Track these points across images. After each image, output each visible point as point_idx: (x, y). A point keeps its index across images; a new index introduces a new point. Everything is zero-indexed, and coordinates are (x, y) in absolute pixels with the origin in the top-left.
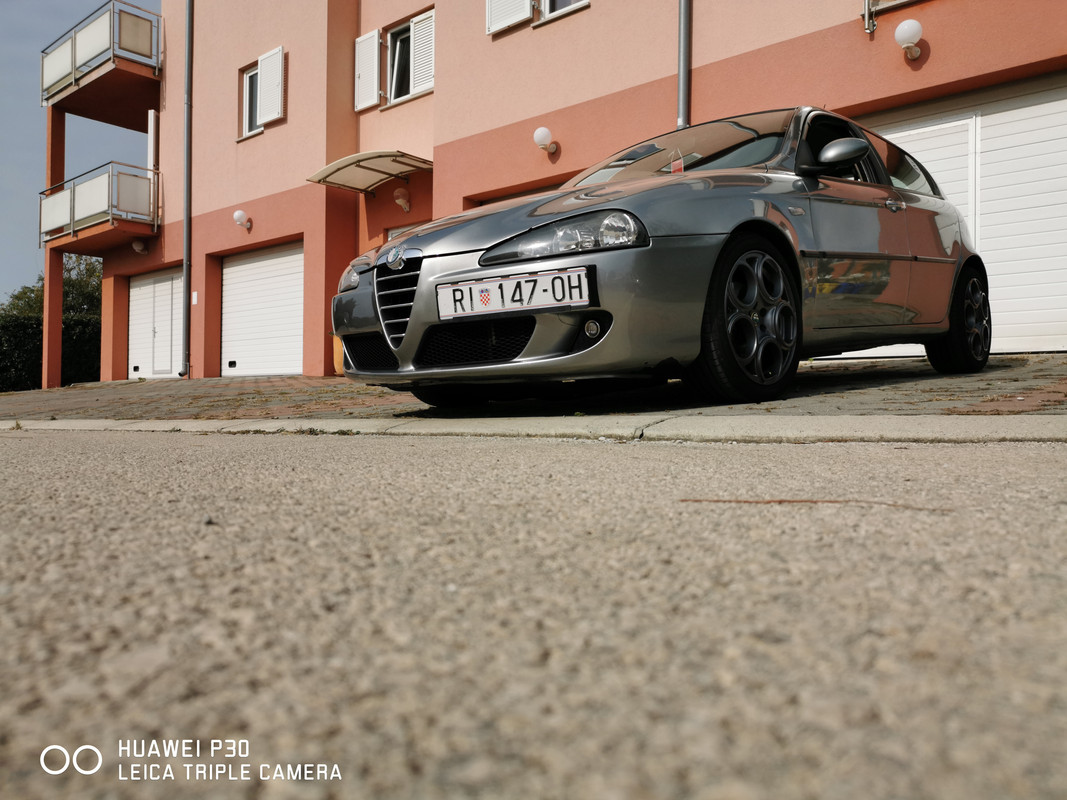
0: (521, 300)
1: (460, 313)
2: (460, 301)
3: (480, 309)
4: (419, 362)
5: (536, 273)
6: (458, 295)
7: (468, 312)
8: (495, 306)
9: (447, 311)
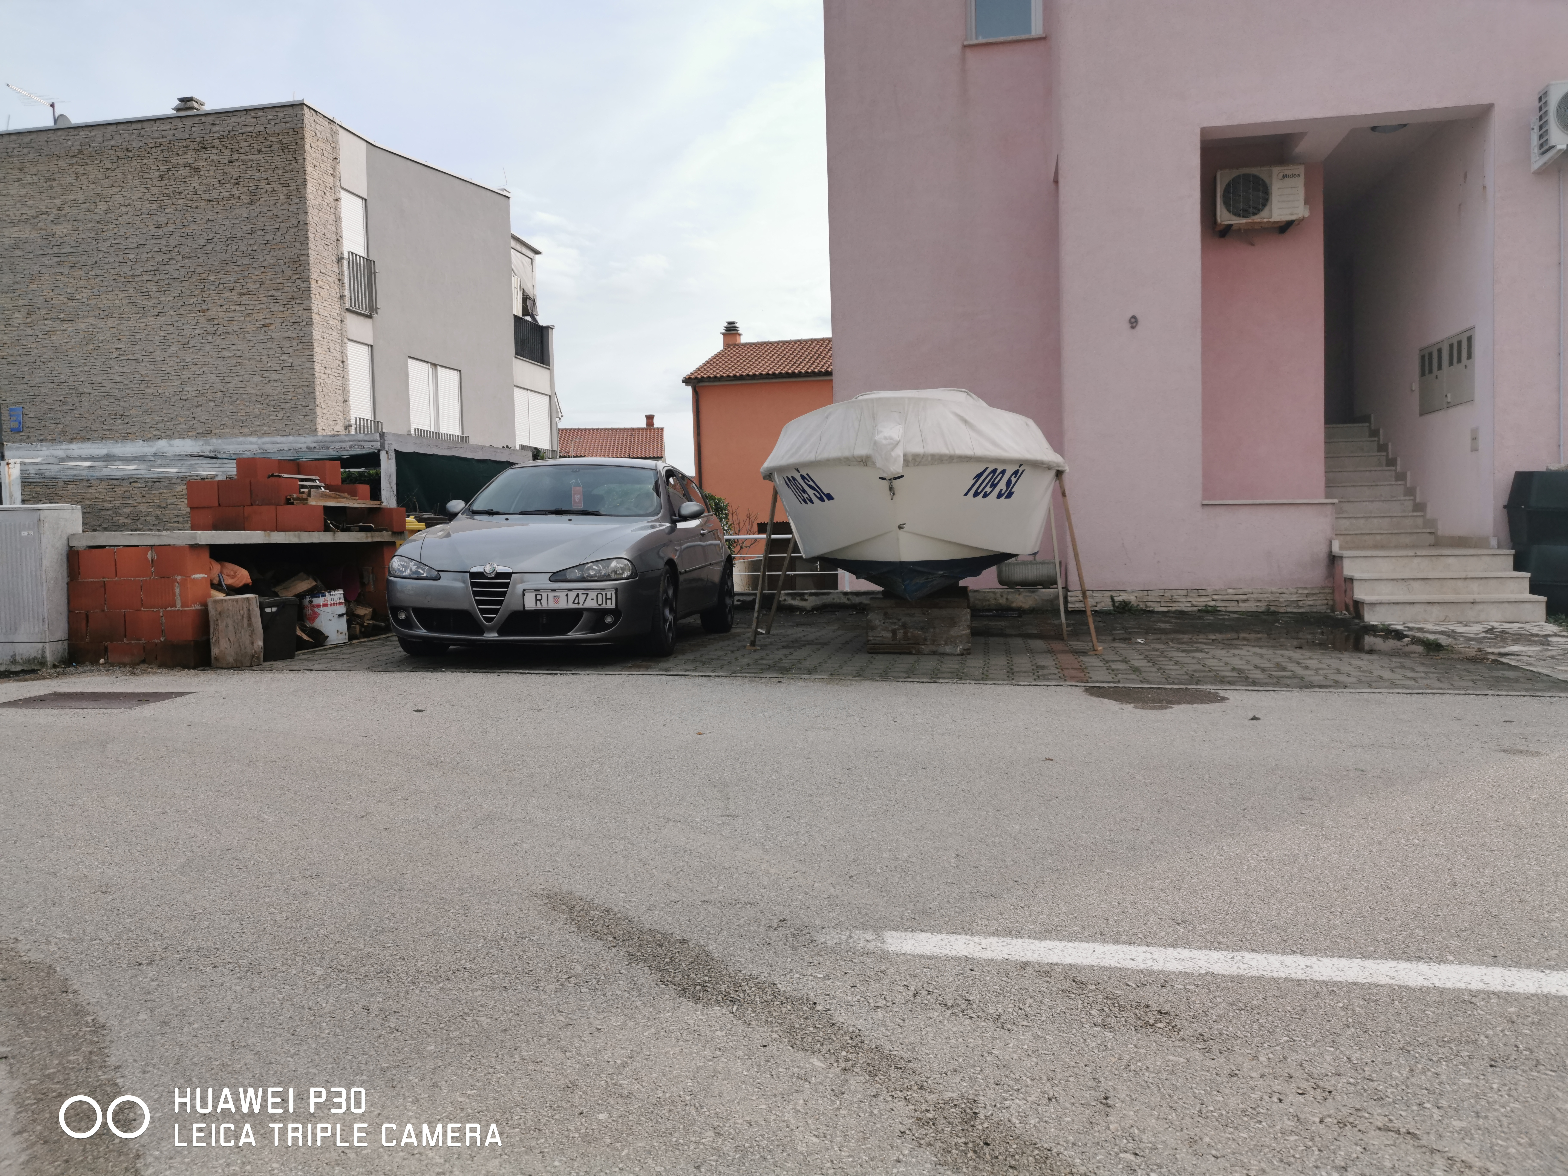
0: (578, 603)
1: (539, 607)
2: (540, 600)
3: (552, 605)
4: (500, 633)
5: (588, 590)
6: (539, 597)
7: (545, 606)
8: (562, 604)
9: (530, 604)
